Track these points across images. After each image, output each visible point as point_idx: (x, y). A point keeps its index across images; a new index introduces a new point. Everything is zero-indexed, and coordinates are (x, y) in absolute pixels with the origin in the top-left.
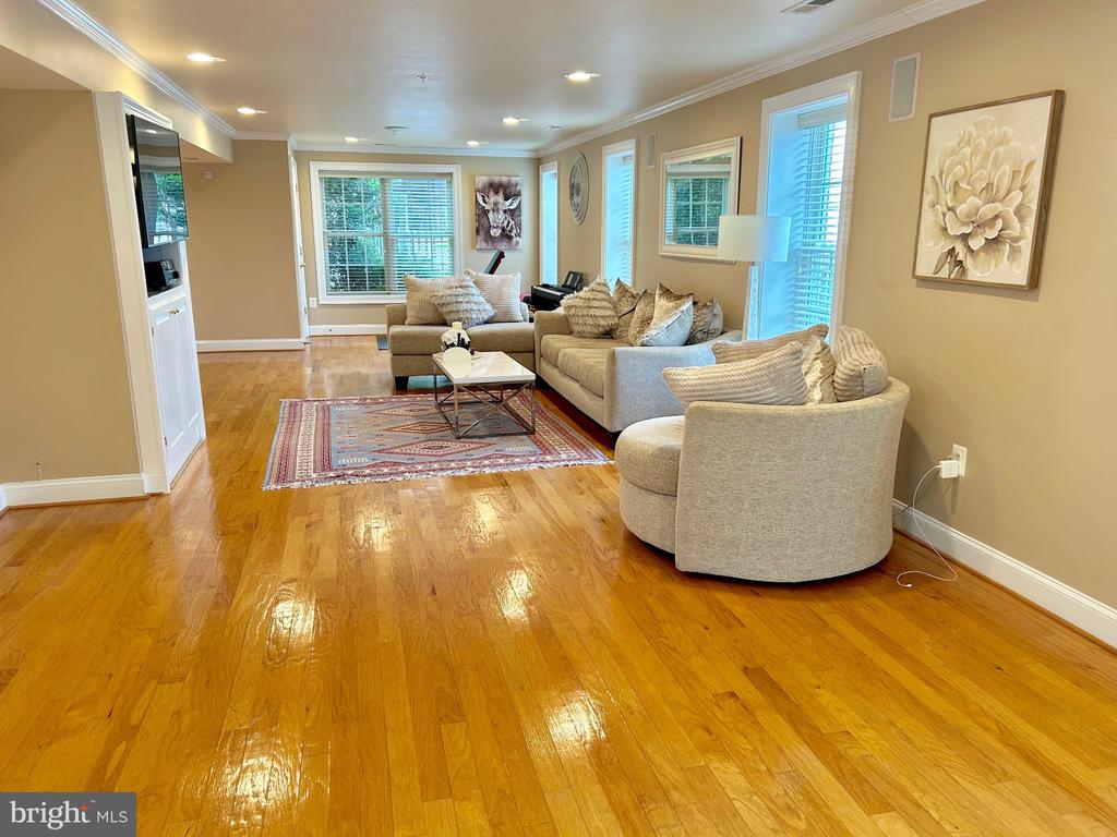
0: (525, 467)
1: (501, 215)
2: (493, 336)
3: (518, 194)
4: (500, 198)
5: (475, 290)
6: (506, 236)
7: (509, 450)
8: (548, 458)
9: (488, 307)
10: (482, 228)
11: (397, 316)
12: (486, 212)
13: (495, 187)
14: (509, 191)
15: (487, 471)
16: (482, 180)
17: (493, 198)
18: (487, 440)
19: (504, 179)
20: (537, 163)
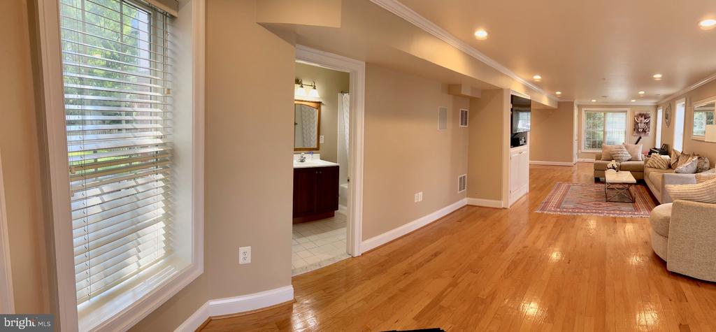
0: (625, 216)
1: (643, 124)
2: (629, 165)
3: (649, 117)
4: (643, 118)
5: (625, 150)
6: (644, 131)
7: (623, 208)
8: (636, 213)
9: (629, 155)
10: (636, 129)
11: (598, 157)
12: (638, 123)
13: (641, 115)
14: (646, 116)
15: (611, 215)
16: (637, 113)
17: (640, 119)
18: (616, 204)
19: (645, 113)
20: (657, 107)
